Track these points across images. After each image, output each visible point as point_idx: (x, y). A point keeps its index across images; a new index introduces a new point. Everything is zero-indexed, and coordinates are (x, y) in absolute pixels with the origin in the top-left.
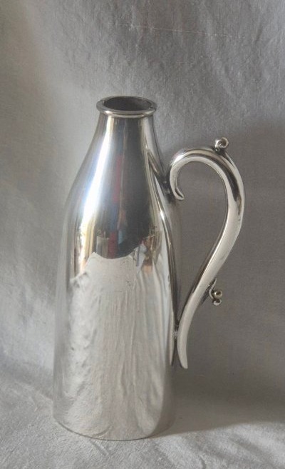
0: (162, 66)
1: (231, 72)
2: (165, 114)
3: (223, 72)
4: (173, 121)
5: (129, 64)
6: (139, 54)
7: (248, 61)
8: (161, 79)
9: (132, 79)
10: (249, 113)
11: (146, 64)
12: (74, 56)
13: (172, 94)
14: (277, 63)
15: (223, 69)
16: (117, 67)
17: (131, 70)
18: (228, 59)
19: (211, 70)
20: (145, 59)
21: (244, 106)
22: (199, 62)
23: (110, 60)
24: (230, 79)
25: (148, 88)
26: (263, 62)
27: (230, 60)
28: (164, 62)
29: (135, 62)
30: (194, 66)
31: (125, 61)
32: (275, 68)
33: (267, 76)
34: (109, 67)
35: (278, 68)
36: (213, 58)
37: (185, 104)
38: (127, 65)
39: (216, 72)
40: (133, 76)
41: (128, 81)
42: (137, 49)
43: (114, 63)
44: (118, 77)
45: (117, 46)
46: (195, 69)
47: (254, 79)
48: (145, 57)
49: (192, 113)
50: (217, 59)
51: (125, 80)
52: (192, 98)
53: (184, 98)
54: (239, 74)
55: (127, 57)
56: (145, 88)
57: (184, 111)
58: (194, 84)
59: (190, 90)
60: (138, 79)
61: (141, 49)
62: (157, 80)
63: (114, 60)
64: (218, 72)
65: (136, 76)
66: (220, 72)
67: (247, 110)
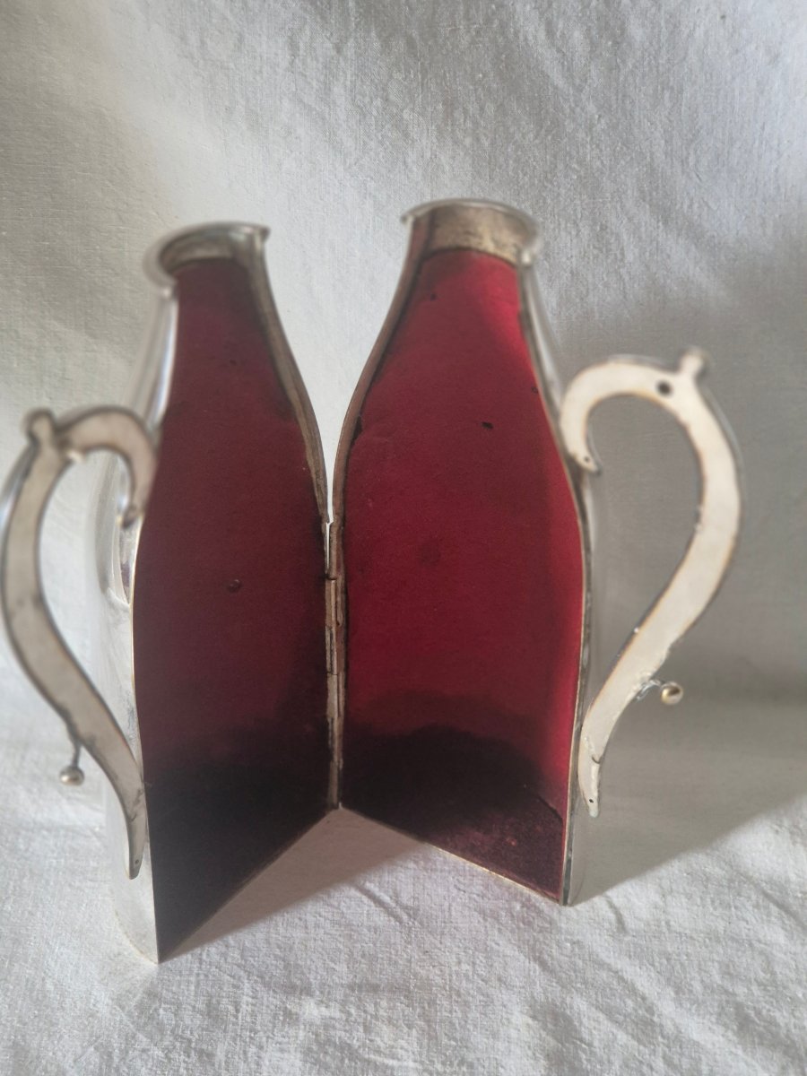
0: (410, 43)
1: (558, 34)
2: (428, 155)
3: (542, 35)
4: (447, 168)
5: (339, 49)
6: (357, 24)
8: (412, 76)
9: (348, 83)
10: (603, 121)
11: (377, 45)
12: (203, 43)
13: (440, 107)
15: (543, 27)
16: (309, 60)
17: (342, 64)
19: (516, 34)
20: (373, 34)
21: (591, 108)
22: (488, 21)
23: (293, 45)
24: (559, 51)
25: (386, 100)
28: (415, 34)
29: (351, 43)
30: (478, 32)
31: (329, 45)
32: (653, 10)
33: (637, 32)
34: (292, 63)
35: (659, 9)
36: (519, 8)
37: (469, 125)
38: (333, 53)
39: (526, 39)
40: (349, 76)
41: (338, 90)
42: (353, 12)
43: (301, 52)
44: (314, 83)
45: (305, 10)
46: (481, 39)
47: (610, 43)
48: (373, 27)
49: (486, 143)
50: (528, 7)
51: (330, 89)
52: (482, 109)
53: (465, 111)
54: (577, 35)
55: (332, 34)
56: (378, 102)
57: (468, 141)
58: (484, 76)
59: (476, 90)
60: (362, 81)
61: (361, 10)
62: (405, 79)
63: (301, 45)
64: (530, 38)
65: (357, 76)
66: (535, 37)
67: (600, 116)
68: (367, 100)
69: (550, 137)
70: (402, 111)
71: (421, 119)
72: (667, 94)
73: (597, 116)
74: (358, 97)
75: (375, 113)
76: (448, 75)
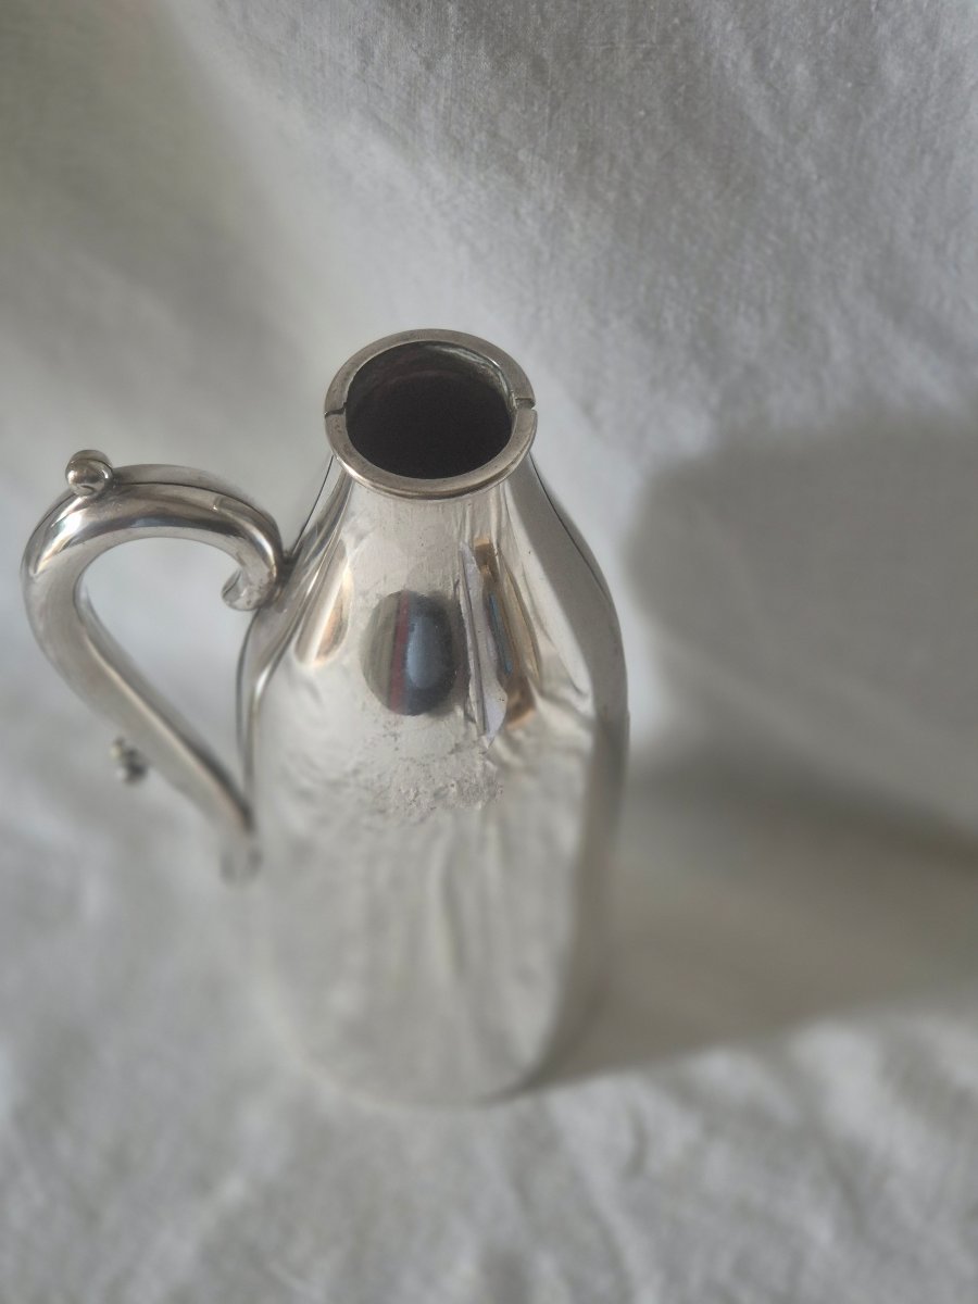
0: (538, 66)
1: (772, 65)
2: (550, 208)
3: (747, 65)
4: (577, 226)
5: (429, 66)
6: (458, 38)
7: (833, 29)
8: (536, 109)
9: (441, 108)
10: (824, 184)
11: (485, 66)
13: (574, 150)
14: (931, 34)
15: (749, 53)
16: (386, 71)
17: (433, 82)
18: (764, 26)
19: (707, 60)
20: (481, 51)
21: (809, 165)
22: (666, 39)
23: (364, 50)
24: (770, 86)
25: (494, 135)
26: (884, 29)
27: (771, 27)
28: (547, 54)
29: (448, 59)
30: (647, 54)
31: (415, 58)
32: (924, 48)
33: (895, 72)
34: (363, 70)
35: (933, 49)
36: (716, 24)
37: (616, 175)
38: (422, 69)
39: (722, 67)
40: (442, 101)
41: (425, 113)
42: (453, 21)
43: (377, 59)
44: (393, 100)
45: (383, 11)
46: (651, 63)
47: (850, 85)
48: (482, 42)
49: (639, 200)
50: (730, 26)
51: (414, 110)
52: (638, 156)
53: (613, 158)
54: (801, 70)
55: (420, 46)
56: (483, 137)
57: (611, 196)
58: (648, 113)
59: (632, 132)
60: (461, 108)
61: (466, 19)
62: (524, 112)
63: (377, 52)
64: (728, 65)
65: (454, 101)
66: (735, 65)
67: (820, 177)
68: (467, 131)
69: (738, 199)
70: (517, 150)
71: (543, 162)
72: (928, 159)
73: (815, 177)
74: (454, 127)
75: (476, 147)
76: (591, 109)
